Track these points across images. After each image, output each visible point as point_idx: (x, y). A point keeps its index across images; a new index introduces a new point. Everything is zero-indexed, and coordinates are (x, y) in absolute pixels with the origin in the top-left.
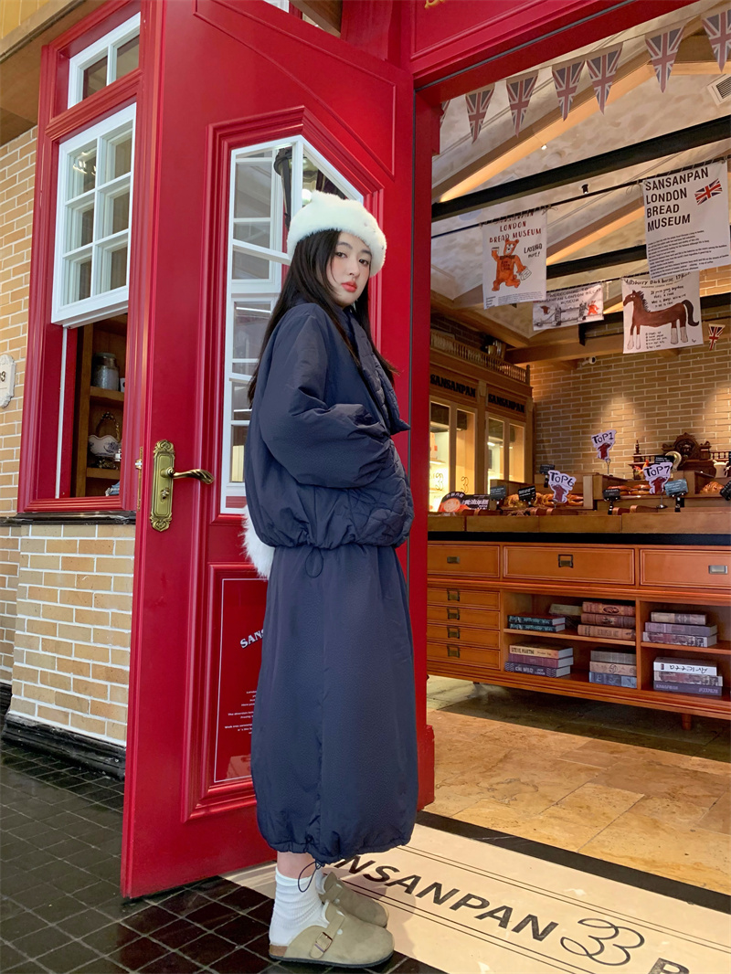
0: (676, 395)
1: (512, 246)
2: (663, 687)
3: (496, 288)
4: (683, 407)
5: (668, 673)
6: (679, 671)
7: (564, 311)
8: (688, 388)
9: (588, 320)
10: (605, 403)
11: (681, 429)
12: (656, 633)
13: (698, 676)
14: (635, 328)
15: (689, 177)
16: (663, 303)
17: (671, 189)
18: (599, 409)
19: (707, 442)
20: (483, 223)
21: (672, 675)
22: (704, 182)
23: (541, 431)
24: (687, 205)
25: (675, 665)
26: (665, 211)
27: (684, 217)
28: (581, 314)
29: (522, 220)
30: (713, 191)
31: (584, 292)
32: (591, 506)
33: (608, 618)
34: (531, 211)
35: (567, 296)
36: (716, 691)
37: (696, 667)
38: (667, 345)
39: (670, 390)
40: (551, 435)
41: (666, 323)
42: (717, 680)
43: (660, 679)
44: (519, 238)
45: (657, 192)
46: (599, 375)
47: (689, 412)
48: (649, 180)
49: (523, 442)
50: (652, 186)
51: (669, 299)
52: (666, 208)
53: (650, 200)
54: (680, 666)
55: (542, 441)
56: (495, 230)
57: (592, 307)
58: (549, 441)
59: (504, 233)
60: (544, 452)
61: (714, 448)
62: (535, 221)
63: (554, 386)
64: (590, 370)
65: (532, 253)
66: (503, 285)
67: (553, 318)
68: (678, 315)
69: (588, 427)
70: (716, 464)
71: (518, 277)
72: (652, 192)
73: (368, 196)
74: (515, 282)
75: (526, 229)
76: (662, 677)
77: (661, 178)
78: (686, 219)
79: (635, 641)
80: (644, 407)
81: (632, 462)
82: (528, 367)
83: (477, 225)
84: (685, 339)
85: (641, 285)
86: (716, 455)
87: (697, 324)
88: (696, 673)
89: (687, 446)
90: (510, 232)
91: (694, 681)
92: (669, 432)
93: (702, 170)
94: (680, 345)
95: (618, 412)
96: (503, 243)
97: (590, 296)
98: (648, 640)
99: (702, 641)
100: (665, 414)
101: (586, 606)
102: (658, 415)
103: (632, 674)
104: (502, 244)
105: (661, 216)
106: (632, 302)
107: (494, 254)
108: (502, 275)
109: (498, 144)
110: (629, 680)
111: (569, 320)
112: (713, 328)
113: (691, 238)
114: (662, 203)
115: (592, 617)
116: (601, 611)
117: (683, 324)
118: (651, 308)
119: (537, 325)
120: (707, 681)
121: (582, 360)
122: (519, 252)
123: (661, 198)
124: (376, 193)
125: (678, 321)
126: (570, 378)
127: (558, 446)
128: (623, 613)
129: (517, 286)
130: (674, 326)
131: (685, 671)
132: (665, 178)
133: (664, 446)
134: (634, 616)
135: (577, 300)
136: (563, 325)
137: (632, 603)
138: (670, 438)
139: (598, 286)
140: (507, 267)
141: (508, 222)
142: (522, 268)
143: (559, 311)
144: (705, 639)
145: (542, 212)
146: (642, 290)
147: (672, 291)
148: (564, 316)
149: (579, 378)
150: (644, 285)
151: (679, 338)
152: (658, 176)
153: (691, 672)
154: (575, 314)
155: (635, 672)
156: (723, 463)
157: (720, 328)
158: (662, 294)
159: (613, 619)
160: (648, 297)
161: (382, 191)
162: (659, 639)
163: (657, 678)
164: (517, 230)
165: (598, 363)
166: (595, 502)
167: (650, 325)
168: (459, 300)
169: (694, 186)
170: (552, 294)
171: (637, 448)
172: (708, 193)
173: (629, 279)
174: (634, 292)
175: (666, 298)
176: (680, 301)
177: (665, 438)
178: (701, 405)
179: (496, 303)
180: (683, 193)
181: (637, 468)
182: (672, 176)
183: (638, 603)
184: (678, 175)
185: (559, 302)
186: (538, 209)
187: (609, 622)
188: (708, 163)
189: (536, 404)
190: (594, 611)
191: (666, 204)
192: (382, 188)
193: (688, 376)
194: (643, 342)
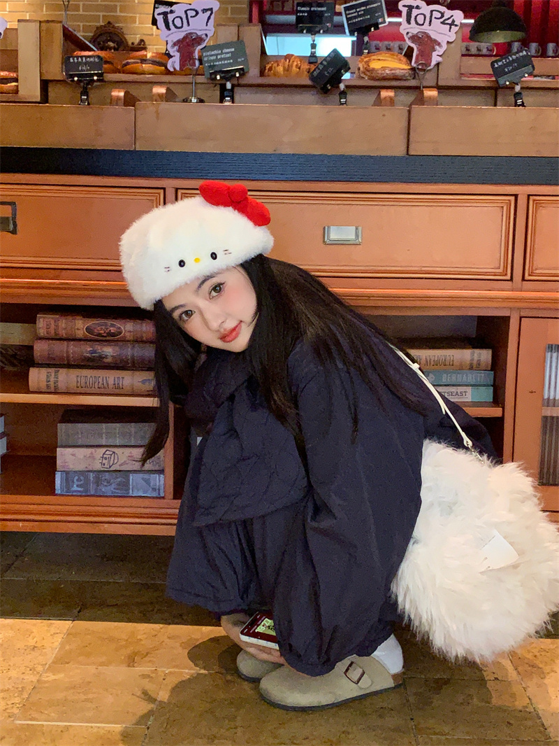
11: (101, 14)
19: (142, 41)
32: (36, 94)
33: (98, 347)
89: (111, 44)
101: (44, 323)
110: (148, 482)
115: (60, 349)
116: (80, 334)
128: (129, 336)
138: (85, 29)
159: (109, 351)
166: (45, 84)
187: (101, 357)
190: (63, 333)
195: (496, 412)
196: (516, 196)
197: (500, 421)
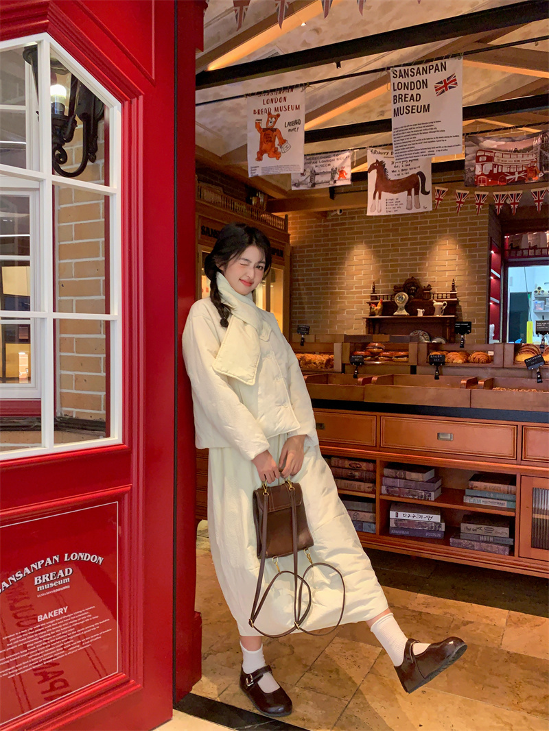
0: (407, 244)
1: (274, 119)
2: (397, 532)
3: (259, 159)
4: (411, 254)
5: (401, 520)
6: (410, 518)
7: (318, 174)
8: (416, 239)
9: (339, 183)
10: (349, 249)
11: (408, 273)
12: (392, 487)
13: (425, 523)
14: (378, 193)
15: (430, 69)
16: (401, 172)
17: (415, 79)
18: (344, 254)
19: (429, 285)
20: (247, 95)
21: (404, 522)
22: (442, 76)
23: (297, 271)
24: (428, 95)
25: (407, 514)
26: (409, 99)
27: (424, 106)
28: (332, 178)
29: (282, 95)
30: (450, 85)
31: (336, 158)
32: (340, 369)
33: (353, 472)
34: (292, 88)
35: (321, 160)
36: (439, 535)
37: (424, 515)
38: (403, 211)
39: (402, 240)
40: (304, 275)
41: (403, 191)
42: (440, 527)
43: (394, 526)
44: (280, 112)
45: (401, 80)
46: (343, 224)
47: (416, 260)
48: (396, 69)
49: (282, 283)
50: (398, 74)
51: (406, 170)
52: (409, 96)
53: (396, 88)
54: (411, 514)
55: (298, 280)
56: (258, 103)
57: (342, 172)
58: (303, 280)
59: (267, 106)
60: (299, 289)
61: (435, 289)
62: (296, 97)
63: (308, 232)
64: (337, 220)
65: (292, 127)
66: (265, 156)
67: (309, 180)
68: (413, 184)
69: (335, 269)
70: (436, 303)
71: (279, 150)
72: (398, 80)
73: (127, 103)
74: (276, 154)
75: (286, 104)
76: (396, 524)
77: (406, 68)
78: (426, 108)
79: (375, 493)
80: (380, 253)
81: (369, 300)
82: (286, 216)
83: (242, 96)
84: (418, 206)
85: (383, 155)
86: (436, 295)
87: (428, 193)
88: (423, 519)
89: (413, 288)
90: (272, 106)
91: (422, 527)
92: (398, 275)
93: (442, 64)
94: (414, 210)
95: (360, 257)
96: (266, 115)
97: (340, 162)
98: (386, 492)
99: (430, 496)
100: (397, 260)
101: (334, 461)
102: (391, 260)
103: (371, 521)
104: (264, 117)
105: (405, 104)
106: (375, 170)
107: (258, 126)
108: (265, 146)
109: (261, 19)
110: (370, 526)
111: (322, 183)
112: (438, 190)
113: (429, 127)
114: (406, 91)
115: (339, 471)
116: (347, 466)
117: (416, 193)
118: (392, 177)
119: (295, 185)
120: (432, 527)
121: (332, 211)
122: (280, 125)
123: (406, 86)
124: (134, 100)
125: (413, 190)
126: (320, 226)
127: (310, 284)
128: (364, 469)
129: (278, 158)
130: (409, 194)
131: (415, 519)
132: (410, 68)
133: (395, 287)
134: (374, 471)
135: (329, 165)
136: (317, 187)
137: (374, 462)
138: (401, 281)
139: (347, 154)
140: (270, 139)
141: (270, 97)
142: (283, 142)
143: (314, 174)
144: (433, 494)
145: (301, 89)
146: (384, 160)
147: (408, 163)
148: (318, 179)
149: (328, 226)
150: (385, 155)
151: (413, 204)
152: (404, 65)
153: (420, 519)
154: (328, 178)
155: (375, 518)
156: (442, 304)
157: (444, 191)
158: (400, 165)
159: (357, 474)
160: (389, 167)
161: (141, 98)
162: (395, 492)
163: (392, 524)
164: (278, 105)
165: (344, 214)
166: (343, 365)
167: (390, 192)
168: (227, 157)
169: (434, 78)
170: (308, 157)
171: (374, 289)
172: (446, 85)
173: (374, 149)
174: (377, 161)
175: (403, 168)
176: (415, 172)
177: (396, 281)
178: (425, 254)
179: (259, 173)
180: (425, 84)
181: (373, 305)
182: (416, 67)
183: (378, 462)
184: (421, 67)
185: (314, 165)
186: (297, 86)
187: (355, 476)
188: (447, 57)
189: (293, 247)
190: (340, 465)
191: (410, 92)
192: (141, 94)
193: (416, 228)
194: (384, 206)
195: (512, 514)
196: (517, 426)
197: (513, 518)
